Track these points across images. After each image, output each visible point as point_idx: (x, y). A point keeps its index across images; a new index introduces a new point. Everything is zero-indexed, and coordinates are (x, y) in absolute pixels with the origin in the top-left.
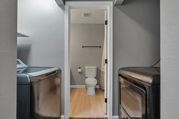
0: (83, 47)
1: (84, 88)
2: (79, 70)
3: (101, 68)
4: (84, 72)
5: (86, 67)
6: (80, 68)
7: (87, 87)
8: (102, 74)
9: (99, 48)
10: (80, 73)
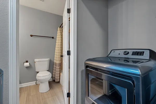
0: (31, 36)
1: (34, 85)
2: (27, 64)
3: (54, 59)
4: (33, 66)
5: (36, 60)
6: (27, 62)
7: (37, 83)
8: (56, 65)
9: (52, 39)
10: (27, 67)
